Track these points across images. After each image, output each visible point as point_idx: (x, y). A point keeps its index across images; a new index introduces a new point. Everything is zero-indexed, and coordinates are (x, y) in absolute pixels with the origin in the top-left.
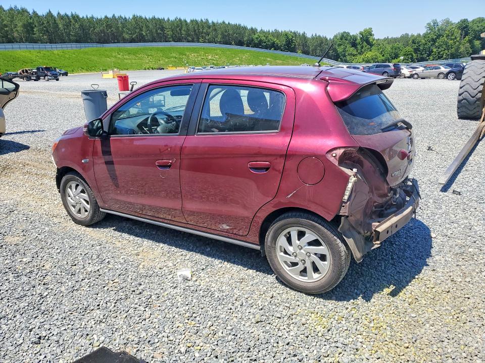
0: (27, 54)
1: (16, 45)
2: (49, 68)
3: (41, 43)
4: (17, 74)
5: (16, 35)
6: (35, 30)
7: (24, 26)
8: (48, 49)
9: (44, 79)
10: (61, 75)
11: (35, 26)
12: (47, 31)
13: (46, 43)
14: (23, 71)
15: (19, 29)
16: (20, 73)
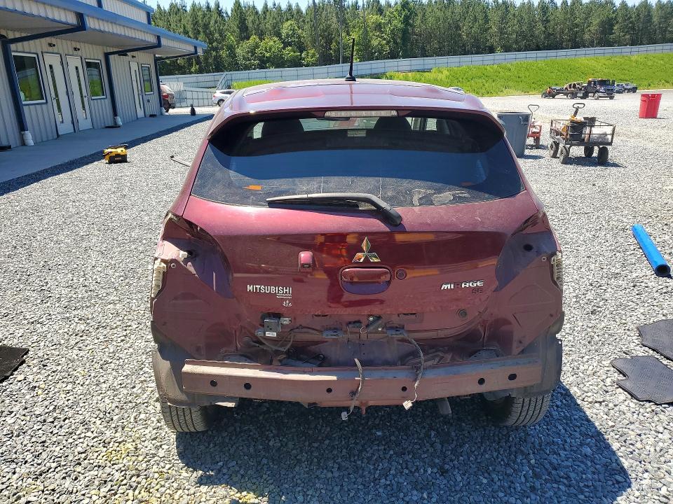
0: (593, 63)
1: (581, 51)
2: (605, 81)
3: (618, 46)
4: (562, 90)
5: (587, 36)
6: (615, 28)
7: (602, 24)
8: (625, 54)
9: (593, 97)
10: (626, 91)
11: (617, 22)
12: (633, 29)
13: (626, 45)
14: (570, 85)
15: (592, 28)
16: (566, 88)
